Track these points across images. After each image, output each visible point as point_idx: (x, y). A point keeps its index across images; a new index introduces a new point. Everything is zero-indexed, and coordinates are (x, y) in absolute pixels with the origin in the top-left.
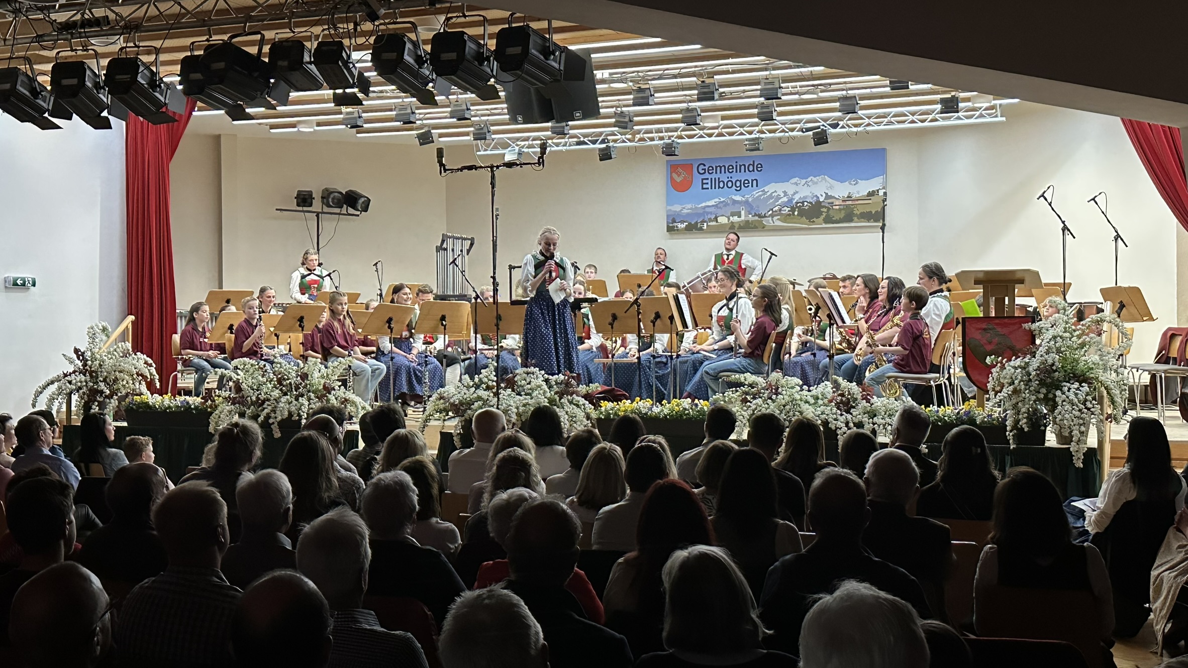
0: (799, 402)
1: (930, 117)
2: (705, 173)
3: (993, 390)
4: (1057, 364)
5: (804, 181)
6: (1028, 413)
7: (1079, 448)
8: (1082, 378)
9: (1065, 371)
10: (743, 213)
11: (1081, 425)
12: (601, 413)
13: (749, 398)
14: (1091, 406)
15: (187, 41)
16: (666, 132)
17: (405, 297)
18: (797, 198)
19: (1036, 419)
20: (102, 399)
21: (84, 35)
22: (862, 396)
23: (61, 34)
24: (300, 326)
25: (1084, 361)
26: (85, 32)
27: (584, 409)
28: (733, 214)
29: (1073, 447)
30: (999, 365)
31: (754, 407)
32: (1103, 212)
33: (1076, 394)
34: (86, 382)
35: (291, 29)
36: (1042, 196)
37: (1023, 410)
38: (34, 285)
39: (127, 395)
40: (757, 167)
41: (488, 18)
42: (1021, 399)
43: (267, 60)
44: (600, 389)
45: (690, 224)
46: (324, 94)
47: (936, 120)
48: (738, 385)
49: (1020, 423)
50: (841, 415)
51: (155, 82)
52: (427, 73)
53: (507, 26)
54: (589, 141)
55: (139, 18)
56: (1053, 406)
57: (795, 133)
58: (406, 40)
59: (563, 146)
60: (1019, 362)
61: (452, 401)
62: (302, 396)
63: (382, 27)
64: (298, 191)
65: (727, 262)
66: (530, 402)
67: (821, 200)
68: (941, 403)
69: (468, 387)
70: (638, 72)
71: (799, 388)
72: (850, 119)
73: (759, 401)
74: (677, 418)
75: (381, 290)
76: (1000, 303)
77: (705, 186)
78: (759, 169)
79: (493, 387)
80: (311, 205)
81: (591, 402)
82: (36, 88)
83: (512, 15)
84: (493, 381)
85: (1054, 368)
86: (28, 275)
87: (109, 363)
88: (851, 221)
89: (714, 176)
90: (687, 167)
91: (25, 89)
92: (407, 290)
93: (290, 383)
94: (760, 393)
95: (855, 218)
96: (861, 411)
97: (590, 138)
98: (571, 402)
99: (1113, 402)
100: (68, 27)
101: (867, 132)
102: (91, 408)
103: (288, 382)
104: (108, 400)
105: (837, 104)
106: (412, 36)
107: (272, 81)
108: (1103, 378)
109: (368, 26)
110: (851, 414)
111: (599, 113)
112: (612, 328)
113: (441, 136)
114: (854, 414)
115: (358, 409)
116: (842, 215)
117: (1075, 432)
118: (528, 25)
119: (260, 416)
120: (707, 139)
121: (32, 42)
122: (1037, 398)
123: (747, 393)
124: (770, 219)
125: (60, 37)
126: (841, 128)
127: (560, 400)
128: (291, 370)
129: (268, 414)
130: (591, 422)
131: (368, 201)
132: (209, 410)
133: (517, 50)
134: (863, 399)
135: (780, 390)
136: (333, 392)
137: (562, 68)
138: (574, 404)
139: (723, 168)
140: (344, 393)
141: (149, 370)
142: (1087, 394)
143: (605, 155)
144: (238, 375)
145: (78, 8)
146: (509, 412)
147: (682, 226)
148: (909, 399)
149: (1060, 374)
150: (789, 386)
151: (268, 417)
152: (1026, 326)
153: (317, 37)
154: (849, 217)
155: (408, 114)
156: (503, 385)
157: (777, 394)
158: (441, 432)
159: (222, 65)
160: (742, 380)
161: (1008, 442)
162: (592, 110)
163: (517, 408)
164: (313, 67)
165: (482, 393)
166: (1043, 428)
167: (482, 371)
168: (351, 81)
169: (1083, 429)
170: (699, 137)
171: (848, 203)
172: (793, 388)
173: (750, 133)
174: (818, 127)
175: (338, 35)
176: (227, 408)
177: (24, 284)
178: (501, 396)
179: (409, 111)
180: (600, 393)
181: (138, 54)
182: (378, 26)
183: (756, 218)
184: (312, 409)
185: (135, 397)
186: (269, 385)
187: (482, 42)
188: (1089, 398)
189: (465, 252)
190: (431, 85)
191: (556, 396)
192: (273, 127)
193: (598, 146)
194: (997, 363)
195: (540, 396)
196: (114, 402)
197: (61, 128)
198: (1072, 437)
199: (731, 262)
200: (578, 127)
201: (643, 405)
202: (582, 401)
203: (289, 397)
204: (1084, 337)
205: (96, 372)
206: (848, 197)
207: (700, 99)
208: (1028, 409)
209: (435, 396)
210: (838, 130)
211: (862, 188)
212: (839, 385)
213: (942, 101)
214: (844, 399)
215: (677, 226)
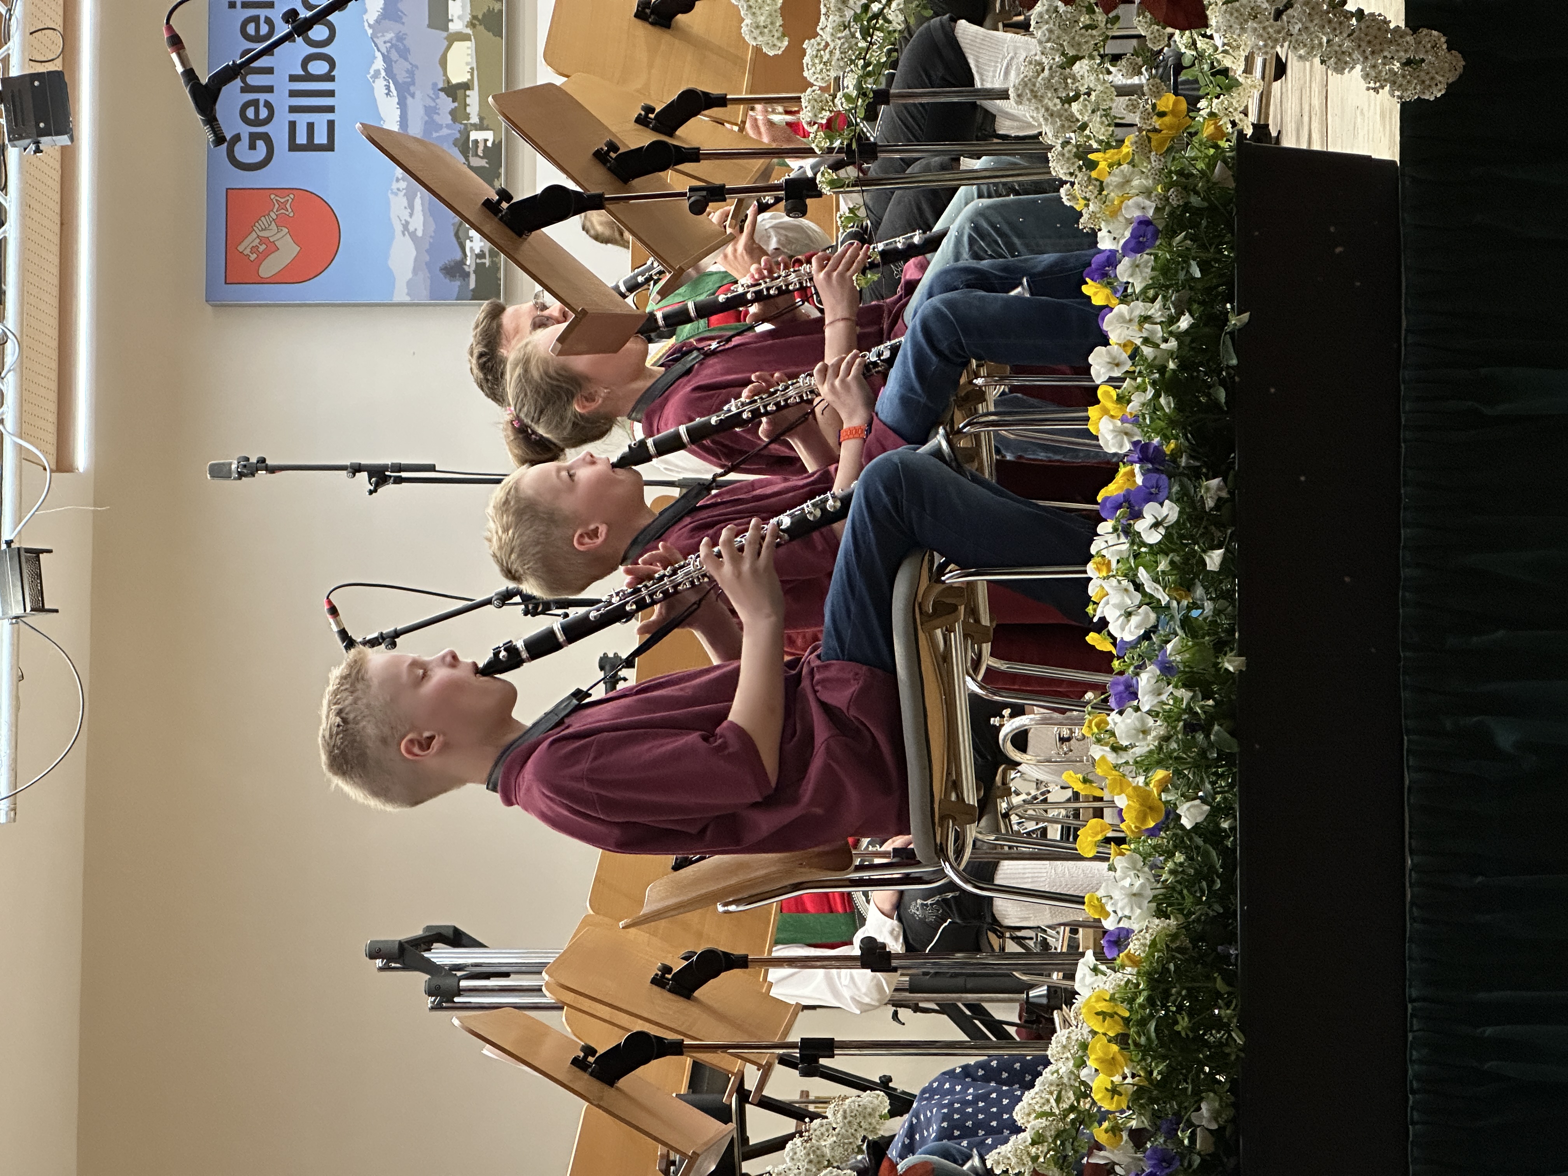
215: (481, 255)
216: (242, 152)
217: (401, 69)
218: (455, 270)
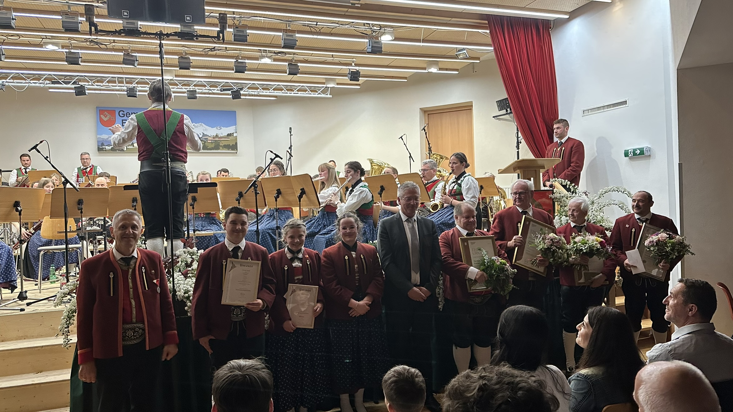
2: (124, 116)
54: (63, 82)
88: (218, 149)
90: (112, 112)
95: (221, 148)
116: (213, 146)
143: (81, 92)
147: (108, 148)
171: (216, 139)
193: (71, 86)
206: (216, 136)
211: (224, 132)
215: (105, 148)
216: (121, 113)
218: (103, 144)
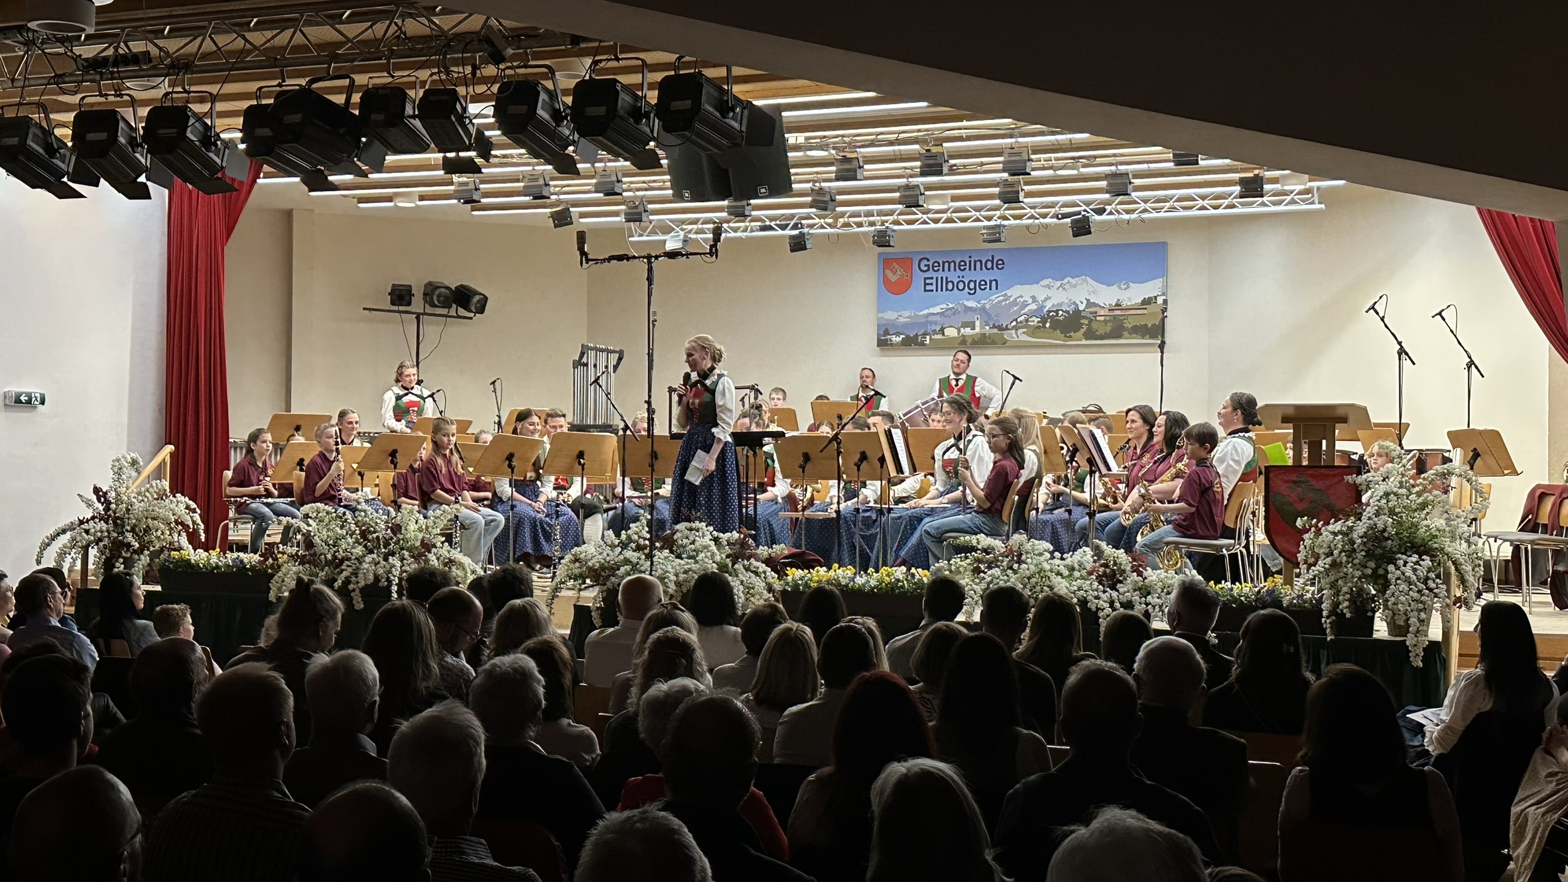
0: (1049, 574)
1: (1226, 202)
2: (928, 270)
3: (1306, 562)
4: (1389, 529)
5: (1059, 283)
6: (1351, 594)
7: (1418, 641)
8: (1422, 548)
9: (1401, 539)
10: (978, 323)
11: (1421, 610)
12: (787, 584)
13: (982, 567)
14: (1434, 586)
15: (253, 86)
16: (878, 215)
17: (532, 427)
18: (1048, 305)
19: (1361, 602)
20: (128, 555)
21: (117, 75)
22: (1132, 567)
23: (88, 72)
24: (392, 462)
25: (1426, 526)
26: (118, 72)
27: (765, 578)
28: (965, 325)
29: (1410, 640)
30: (1313, 529)
31: (989, 579)
32: (1452, 331)
33: (1415, 570)
34: (108, 531)
35: (389, 73)
36: (1373, 308)
37: (1345, 589)
38: (43, 403)
39: (162, 549)
40: (997, 264)
41: (648, 62)
42: (1342, 574)
43: (357, 112)
44: (786, 552)
45: (908, 337)
46: (430, 159)
47: (1233, 206)
48: (970, 549)
49: (1341, 607)
50: (1104, 592)
51: (209, 138)
52: (567, 132)
53: (673, 73)
54: (776, 225)
55: (190, 55)
56: (1383, 584)
57: (1048, 220)
58: (540, 88)
59: (743, 231)
60: (1337, 526)
61: (590, 564)
62: (393, 554)
63: (508, 72)
64: (393, 285)
65: (956, 389)
66: (695, 567)
67: (1081, 309)
68: (1235, 579)
69: (613, 546)
70: (843, 136)
71: (1049, 556)
72: (1120, 203)
73: (996, 571)
74: (887, 591)
75: (499, 417)
76: (1315, 447)
77: (928, 288)
78: (1000, 267)
79: (645, 547)
80: (409, 304)
81: (774, 570)
82: (52, 143)
83: (679, 59)
84: (645, 539)
85: (1386, 534)
86: (36, 390)
87: (138, 506)
88: (1119, 337)
89: (940, 274)
90: (905, 262)
91: (38, 145)
92: (535, 419)
93: (378, 537)
94: (998, 561)
95: (1126, 334)
96: (1130, 587)
97: (778, 222)
98: (747, 569)
99: (1463, 581)
100: (96, 64)
101: (1143, 221)
102: (114, 566)
103: (375, 535)
104: (136, 557)
105: (1104, 184)
106: (549, 84)
107: (364, 140)
108: (1450, 550)
109: (490, 70)
110: (1118, 591)
111: (791, 189)
112: (803, 472)
113: (583, 215)
114: (1121, 590)
115: (466, 573)
116: (1108, 329)
117: (1413, 620)
118: (700, 72)
119: (336, 580)
120: (932, 226)
121: (49, 84)
122: (1363, 574)
123: (979, 561)
124: (1014, 331)
125: (86, 78)
126: (1108, 214)
127: (733, 565)
128: (379, 519)
129: (347, 578)
130: (774, 596)
131: (486, 299)
132: (270, 571)
133: (687, 104)
134: (1133, 572)
135: (1023, 557)
136: (434, 550)
137: (744, 129)
138: (752, 572)
139: (952, 264)
140: (449, 552)
141: (191, 517)
142: (1429, 570)
143: (798, 244)
144: (309, 525)
145: (110, 40)
146: (666, 580)
147: (897, 339)
148: (1194, 572)
149: (1395, 543)
150: (1036, 552)
151: (347, 582)
152: (1350, 478)
153: (423, 83)
154: (1117, 332)
155: (540, 186)
156: (658, 544)
157: (1020, 562)
158: (575, 606)
159: (296, 118)
160: (974, 543)
161: (1324, 632)
162: (782, 185)
163: (677, 575)
164: (417, 123)
165: (629, 554)
166: (1370, 614)
167: (631, 525)
168: (467, 142)
169: (1423, 615)
170: (921, 223)
171: (1119, 313)
172: (1041, 554)
173: (989, 219)
174: (1079, 213)
175: (450, 81)
176: (294, 569)
177: (29, 402)
178: (655, 559)
179: (541, 182)
180: (786, 557)
181: (188, 102)
182: (503, 70)
183: (996, 331)
184: (405, 571)
185: (173, 553)
186: (350, 540)
187: (640, 93)
188: (1432, 575)
189: (611, 369)
190: (571, 148)
191: (728, 560)
192: (362, 200)
193: (789, 232)
194: (1311, 527)
195: (706, 560)
196: (145, 559)
197: (84, 197)
198: (1409, 626)
199: (961, 390)
200: (763, 207)
201: (843, 574)
202: (762, 567)
203: (375, 556)
204: (1425, 495)
205: (122, 519)
206: (1117, 305)
207: (923, 174)
208: (1351, 589)
209: (568, 557)
210: (1104, 217)
211: (1133, 295)
212: (1103, 552)
213: (1243, 182)
214: (1108, 571)
215: (890, 340)
216: (924, 263)
217: (949, 313)
218: (887, 333)
